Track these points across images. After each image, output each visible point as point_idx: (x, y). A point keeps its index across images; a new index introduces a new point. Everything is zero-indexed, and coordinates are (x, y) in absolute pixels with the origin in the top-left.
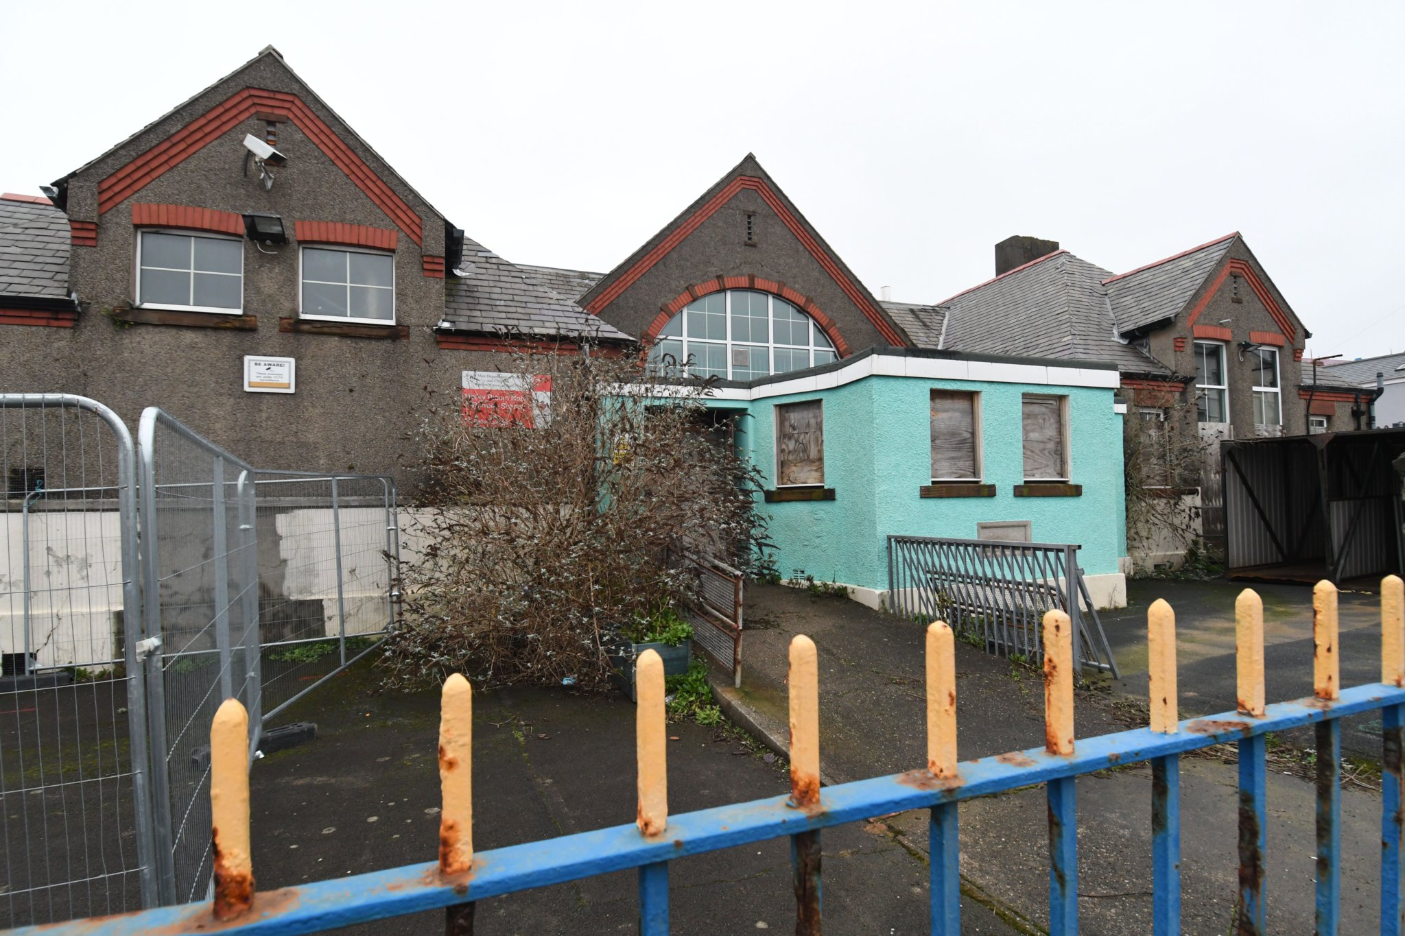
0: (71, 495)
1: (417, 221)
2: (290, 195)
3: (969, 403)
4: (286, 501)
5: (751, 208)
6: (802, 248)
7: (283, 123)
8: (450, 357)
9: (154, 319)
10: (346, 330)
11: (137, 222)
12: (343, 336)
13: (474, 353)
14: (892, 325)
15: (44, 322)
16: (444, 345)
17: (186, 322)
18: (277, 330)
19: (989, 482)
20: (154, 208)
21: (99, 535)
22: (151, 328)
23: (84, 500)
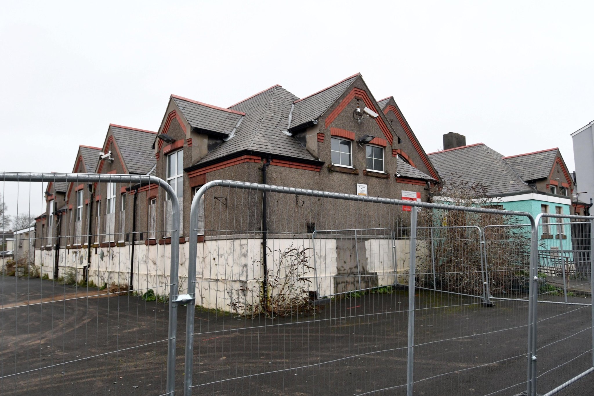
0: (324, 233)
1: (392, 137)
2: (364, 126)
3: (545, 208)
4: (368, 236)
5: (392, 119)
6: (406, 136)
7: (361, 100)
8: (399, 185)
9: (338, 169)
10: (378, 175)
11: (332, 134)
12: (377, 177)
13: (404, 184)
14: (433, 169)
15: (313, 169)
16: (398, 181)
17: (345, 171)
18: (362, 175)
19: (551, 234)
20: (335, 129)
21: (330, 248)
22: (336, 173)
23: (332, 235)
